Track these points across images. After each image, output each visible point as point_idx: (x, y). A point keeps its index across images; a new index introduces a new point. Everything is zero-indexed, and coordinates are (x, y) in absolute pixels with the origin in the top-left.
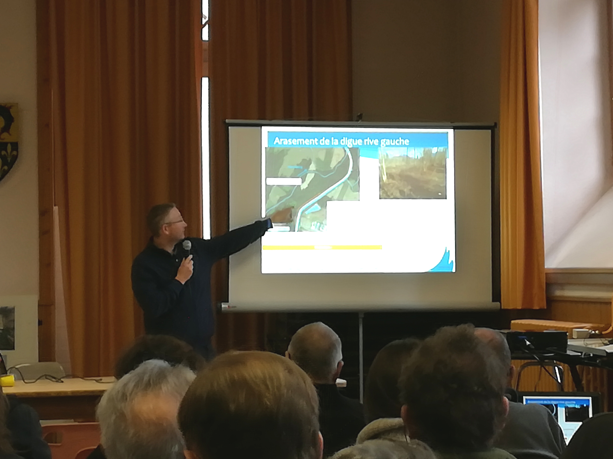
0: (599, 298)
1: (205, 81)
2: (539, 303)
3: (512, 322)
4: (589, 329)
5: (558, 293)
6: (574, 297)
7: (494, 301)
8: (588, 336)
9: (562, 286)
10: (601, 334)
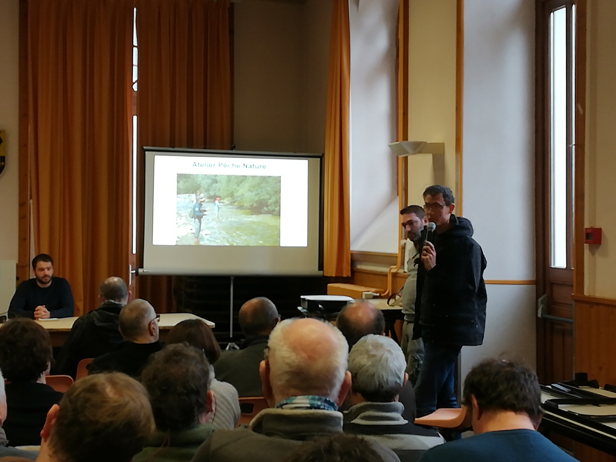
0: (382, 272)
1: (135, 118)
2: (346, 273)
3: (329, 285)
4: (373, 292)
5: (359, 267)
6: (367, 270)
7: (319, 270)
8: (372, 297)
9: (361, 262)
10: (381, 296)
